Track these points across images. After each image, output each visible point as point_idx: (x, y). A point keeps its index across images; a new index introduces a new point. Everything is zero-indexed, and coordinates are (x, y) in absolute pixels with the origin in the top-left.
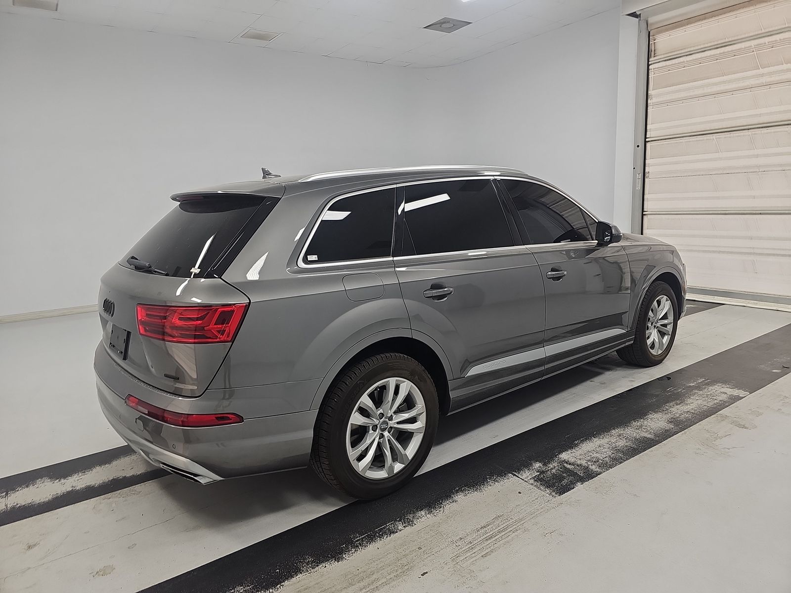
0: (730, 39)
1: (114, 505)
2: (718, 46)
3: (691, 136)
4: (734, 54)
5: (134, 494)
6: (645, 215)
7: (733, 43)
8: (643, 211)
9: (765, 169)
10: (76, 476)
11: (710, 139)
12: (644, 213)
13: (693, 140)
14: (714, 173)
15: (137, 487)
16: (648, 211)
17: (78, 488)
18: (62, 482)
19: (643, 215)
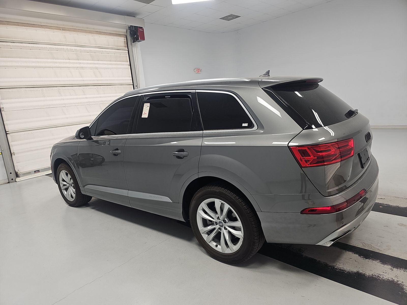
0: (36, 41)
1: (379, 245)
2: (30, 43)
3: (26, 88)
4: (40, 49)
5: (365, 244)
6: (8, 134)
7: (38, 43)
8: (6, 132)
9: (69, 105)
10: (385, 277)
11: (38, 90)
12: (7, 133)
13: (28, 90)
14: (45, 107)
15: (360, 246)
16: (9, 131)
17: (390, 267)
18: (397, 279)
19: (7, 134)
